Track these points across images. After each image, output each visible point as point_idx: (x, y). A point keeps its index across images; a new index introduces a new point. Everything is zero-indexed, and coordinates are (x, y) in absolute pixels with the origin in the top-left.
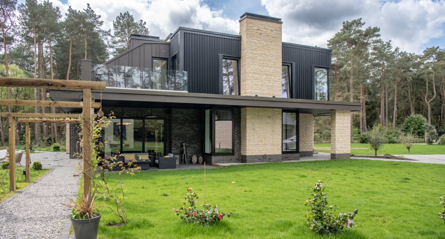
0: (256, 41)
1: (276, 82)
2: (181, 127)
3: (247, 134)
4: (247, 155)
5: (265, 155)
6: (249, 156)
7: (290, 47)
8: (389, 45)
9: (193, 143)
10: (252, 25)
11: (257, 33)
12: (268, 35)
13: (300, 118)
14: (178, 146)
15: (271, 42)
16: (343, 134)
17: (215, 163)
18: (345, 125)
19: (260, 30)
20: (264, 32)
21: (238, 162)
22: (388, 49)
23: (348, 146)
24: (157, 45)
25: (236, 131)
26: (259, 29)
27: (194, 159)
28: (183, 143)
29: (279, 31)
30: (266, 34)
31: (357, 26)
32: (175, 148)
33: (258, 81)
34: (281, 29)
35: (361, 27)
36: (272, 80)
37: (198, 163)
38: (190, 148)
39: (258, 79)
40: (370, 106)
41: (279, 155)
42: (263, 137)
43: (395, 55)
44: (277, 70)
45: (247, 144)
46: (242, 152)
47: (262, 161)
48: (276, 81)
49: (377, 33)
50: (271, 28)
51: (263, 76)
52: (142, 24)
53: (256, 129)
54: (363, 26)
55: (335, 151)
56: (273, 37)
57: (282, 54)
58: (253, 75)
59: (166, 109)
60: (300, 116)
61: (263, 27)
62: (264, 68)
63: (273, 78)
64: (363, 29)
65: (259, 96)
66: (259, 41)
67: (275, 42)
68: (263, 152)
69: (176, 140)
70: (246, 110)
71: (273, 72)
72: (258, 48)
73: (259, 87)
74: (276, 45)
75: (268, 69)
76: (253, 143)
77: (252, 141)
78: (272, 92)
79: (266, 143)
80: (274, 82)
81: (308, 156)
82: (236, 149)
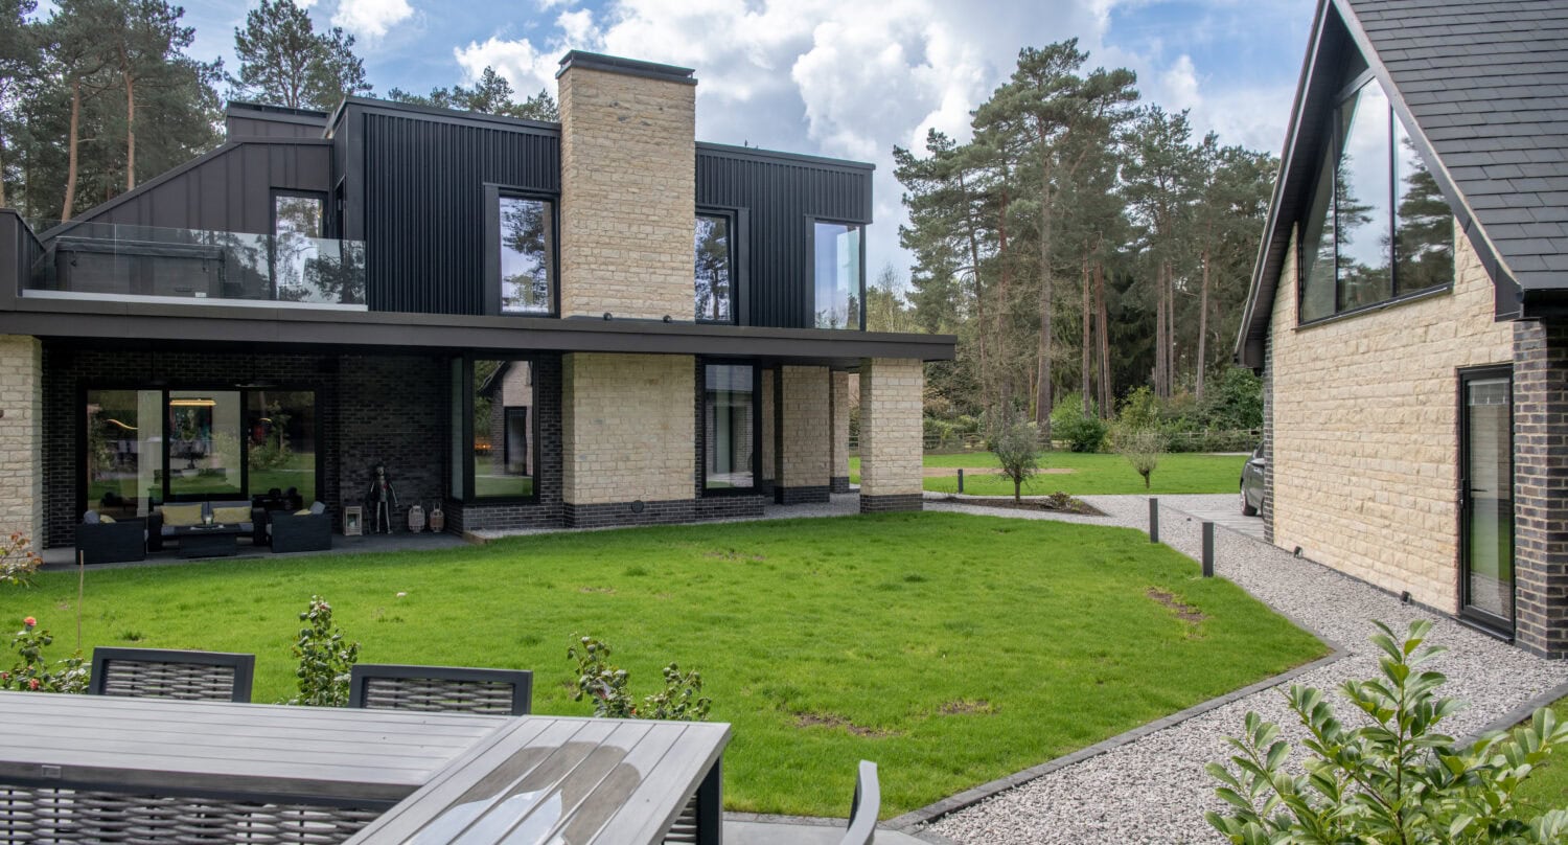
0: (607, 143)
1: (675, 272)
2: (373, 414)
3: (577, 438)
4: (577, 502)
5: (638, 502)
6: (584, 506)
7: (729, 159)
8: (1179, 125)
9: (414, 467)
10: (592, 91)
11: (610, 115)
12: (649, 122)
13: (785, 382)
14: (361, 475)
15: (658, 144)
16: (896, 434)
17: (473, 529)
18: (902, 405)
19: (621, 108)
20: (634, 113)
21: (554, 526)
22: (1177, 141)
23: (914, 472)
24: (289, 148)
25: (545, 426)
26: (616, 104)
27: (417, 517)
28: (380, 465)
29: (685, 109)
30: (638, 120)
31: (1065, 63)
32: (351, 484)
33: (611, 268)
34: (693, 102)
35: (1077, 67)
36: (659, 265)
37: (427, 530)
38: (405, 482)
39: (612, 264)
40: (1132, 326)
41: (687, 501)
42: (630, 446)
43: (1203, 157)
44: (678, 233)
45: (577, 468)
46: (565, 492)
47: (630, 522)
48: (673, 269)
49: (1128, 89)
50: (660, 100)
51: (631, 254)
52: (342, 42)
53: (608, 422)
54: (1083, 65)
55: (871, 487)
56: (665, 129)
57: (696, 181)
58: (596, 251)
59: (323, 357)
60: (784, 376)
61: (630, 96)
62: (634, 229)
63: (663, 258)
64: (1083, 73)
65: (615, 315)
66: (615, 141)
67: (672, 145)
68: (631, 491)
69: (354, 455)
70: (573, 360)
71: (664, 241)
72: (613, 164)
73: (618, 287)
74: (676, 154)
75: (649, 229)
76: (596, 466)
77: (594, 458)
78: (661, 303)
79: (641, 464)
80: (669, 272)
81: (814, 502)
82: (544, 483)
